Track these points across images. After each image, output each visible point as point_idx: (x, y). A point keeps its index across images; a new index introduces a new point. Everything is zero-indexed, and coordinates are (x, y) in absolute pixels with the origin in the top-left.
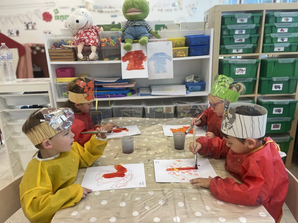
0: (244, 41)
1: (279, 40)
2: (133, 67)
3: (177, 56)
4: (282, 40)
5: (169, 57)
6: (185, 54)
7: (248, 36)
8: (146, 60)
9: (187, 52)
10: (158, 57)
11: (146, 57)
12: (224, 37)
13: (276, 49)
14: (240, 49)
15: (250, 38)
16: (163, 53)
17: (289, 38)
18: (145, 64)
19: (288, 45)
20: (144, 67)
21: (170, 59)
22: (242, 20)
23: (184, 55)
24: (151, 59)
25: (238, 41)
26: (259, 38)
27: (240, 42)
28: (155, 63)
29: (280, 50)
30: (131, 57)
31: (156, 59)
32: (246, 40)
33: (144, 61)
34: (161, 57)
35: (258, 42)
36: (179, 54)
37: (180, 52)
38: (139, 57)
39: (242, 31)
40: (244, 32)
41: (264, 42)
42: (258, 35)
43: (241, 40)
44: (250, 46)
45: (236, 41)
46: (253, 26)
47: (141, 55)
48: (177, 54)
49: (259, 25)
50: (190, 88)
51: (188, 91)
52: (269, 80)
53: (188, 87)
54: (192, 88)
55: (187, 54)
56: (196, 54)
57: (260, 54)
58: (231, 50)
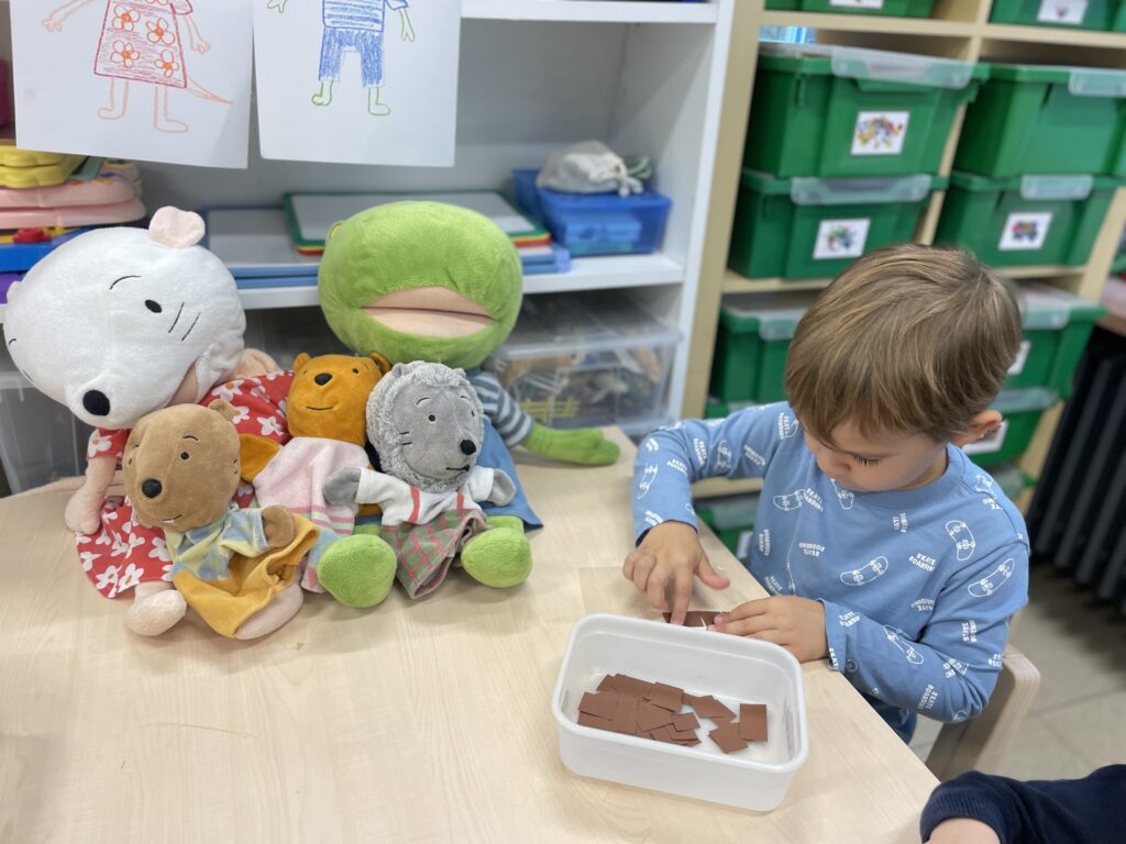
50: (574, 228)
51: (562, 254)
52: (1002, 194)
53: (564, 229)
54: (587, 234)
57: (978, 30)
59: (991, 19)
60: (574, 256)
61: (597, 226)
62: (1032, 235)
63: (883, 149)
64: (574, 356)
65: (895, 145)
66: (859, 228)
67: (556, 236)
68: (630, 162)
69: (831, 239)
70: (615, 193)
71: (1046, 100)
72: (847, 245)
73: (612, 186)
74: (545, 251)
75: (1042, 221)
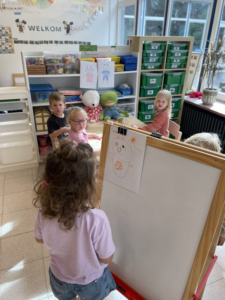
0: (155, 61)
1: (175, 61)
3: (117, 71)
4: (177, 61)
7: (157, 58)
9: (123, 68)
12: (144, 58)
13: (173, 67)
14: (152, 66)
15: (159, 59)
17: (180, 60)
19: (179, 64)
22: (155, 47)
23: (122, 70)
25: (151, 60)
26: (163, 59)
27: (153, 61)
29: (175, 67)
32: (156, 60)
35: (163, 62)
37: (119, 68)
39: (154, 54)
40: (155, 55)
41: (166, 62)
42: (163, 57)
43: (153, 60)
44: (158, 64)
45: (150, 61)
46: (161, 51)
48: (117, 70)
49: (164, 51)
50: (124, 93)
52: (168, 86)
53: (123, 93)
54: (125, 93)
55: (123, 70)
56: (129, 70)
57: (164, 70)
58: (148, 66)
59: (166, 68)
60: (124, 95)
62: (173, 91)
63: (153, 83)
64: (124, 105)
65: (155, 82)
66: (152, 91)
67: (122, 94)
68: (129, 85)
69: (149, 93)
70: (128, 89)
71: (171, 76)
72: (151, 93)
73: (127, 88)
74: (121, 95)
75: (174, 89)
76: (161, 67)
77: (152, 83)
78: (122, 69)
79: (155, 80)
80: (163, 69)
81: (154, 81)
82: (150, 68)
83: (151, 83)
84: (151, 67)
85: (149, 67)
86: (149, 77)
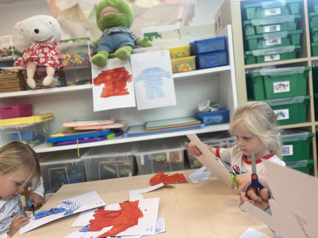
0: (279, 42)
2: (112, 93)
5: (167, 73)
6: (191, 68)
7: (285, 34)
8: (131, 81)
9: (194, 64)
10: (149, 75)
11: (131, 75)
12: (248, 38)
14: (275, 54)
15: (289, 37)
16: (157, 68)
18: (129, 86)
20: (128, 91)
21: (168, 76)
22: (273, 12)
24: (139, 78)
25: (270, 43)
26: (302, 36)
27: (274, 44)
28: (145, 84)
30: (108, 77)
31: (147, 77)
32: (282, 40)
33: (129, 82)
34: (154, 74)
36: (181, 67)
37: (182, 65)
38: (121, 77)
39: (275, 27)
40: (278, 28)
41: (312, 41)
42: (300, 31)
43: (275, 41)
44: (291, 48)
46: (291, 18)
47: (124, 73)
48: (178, 69)
49: (299, 16)
50: (205, 119)
51: (203, 125)
53: (203, 120)
54: (208, 120)
55: (194, 67)
56: (208, 66)
57: (309, 59)
58: (263, 57)
59: (312, 55)
60: (206, 125)
61: (211, 118)
66: (286, 112)
67: (202, 122)
72: (284, 116)
74: (199, 125)
76: (299, 53)
77: (279, 91)
78: (191, 66)
79: (287, 83)
80: (306, 56)
81: (284, 86)
82: (271, 60)
83: (276, 91)
84: (272, 58)
85: (267, 59)
86: (269, 77)
